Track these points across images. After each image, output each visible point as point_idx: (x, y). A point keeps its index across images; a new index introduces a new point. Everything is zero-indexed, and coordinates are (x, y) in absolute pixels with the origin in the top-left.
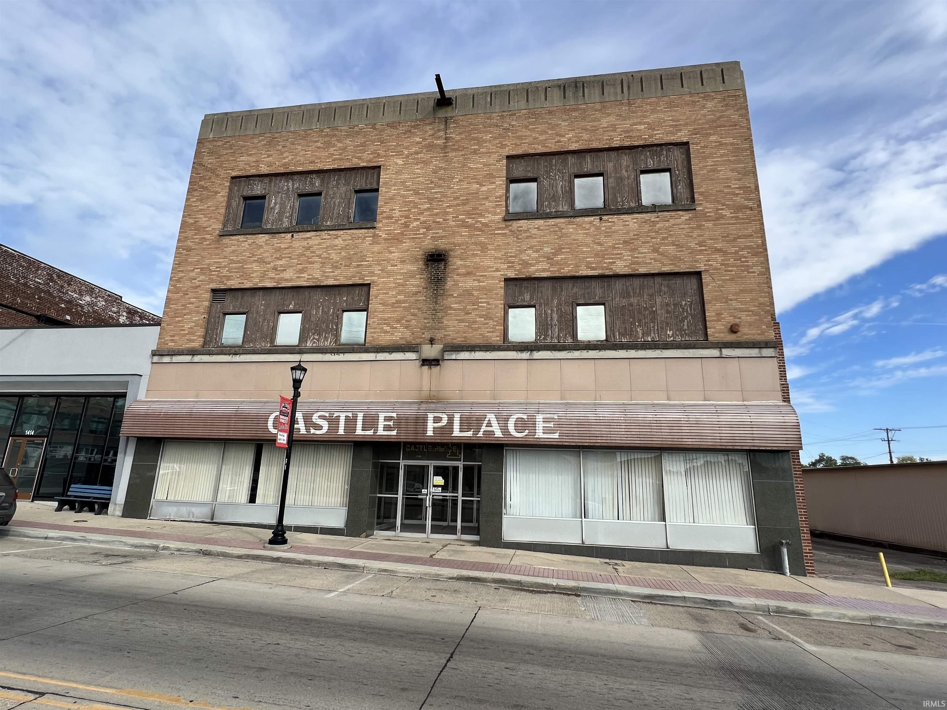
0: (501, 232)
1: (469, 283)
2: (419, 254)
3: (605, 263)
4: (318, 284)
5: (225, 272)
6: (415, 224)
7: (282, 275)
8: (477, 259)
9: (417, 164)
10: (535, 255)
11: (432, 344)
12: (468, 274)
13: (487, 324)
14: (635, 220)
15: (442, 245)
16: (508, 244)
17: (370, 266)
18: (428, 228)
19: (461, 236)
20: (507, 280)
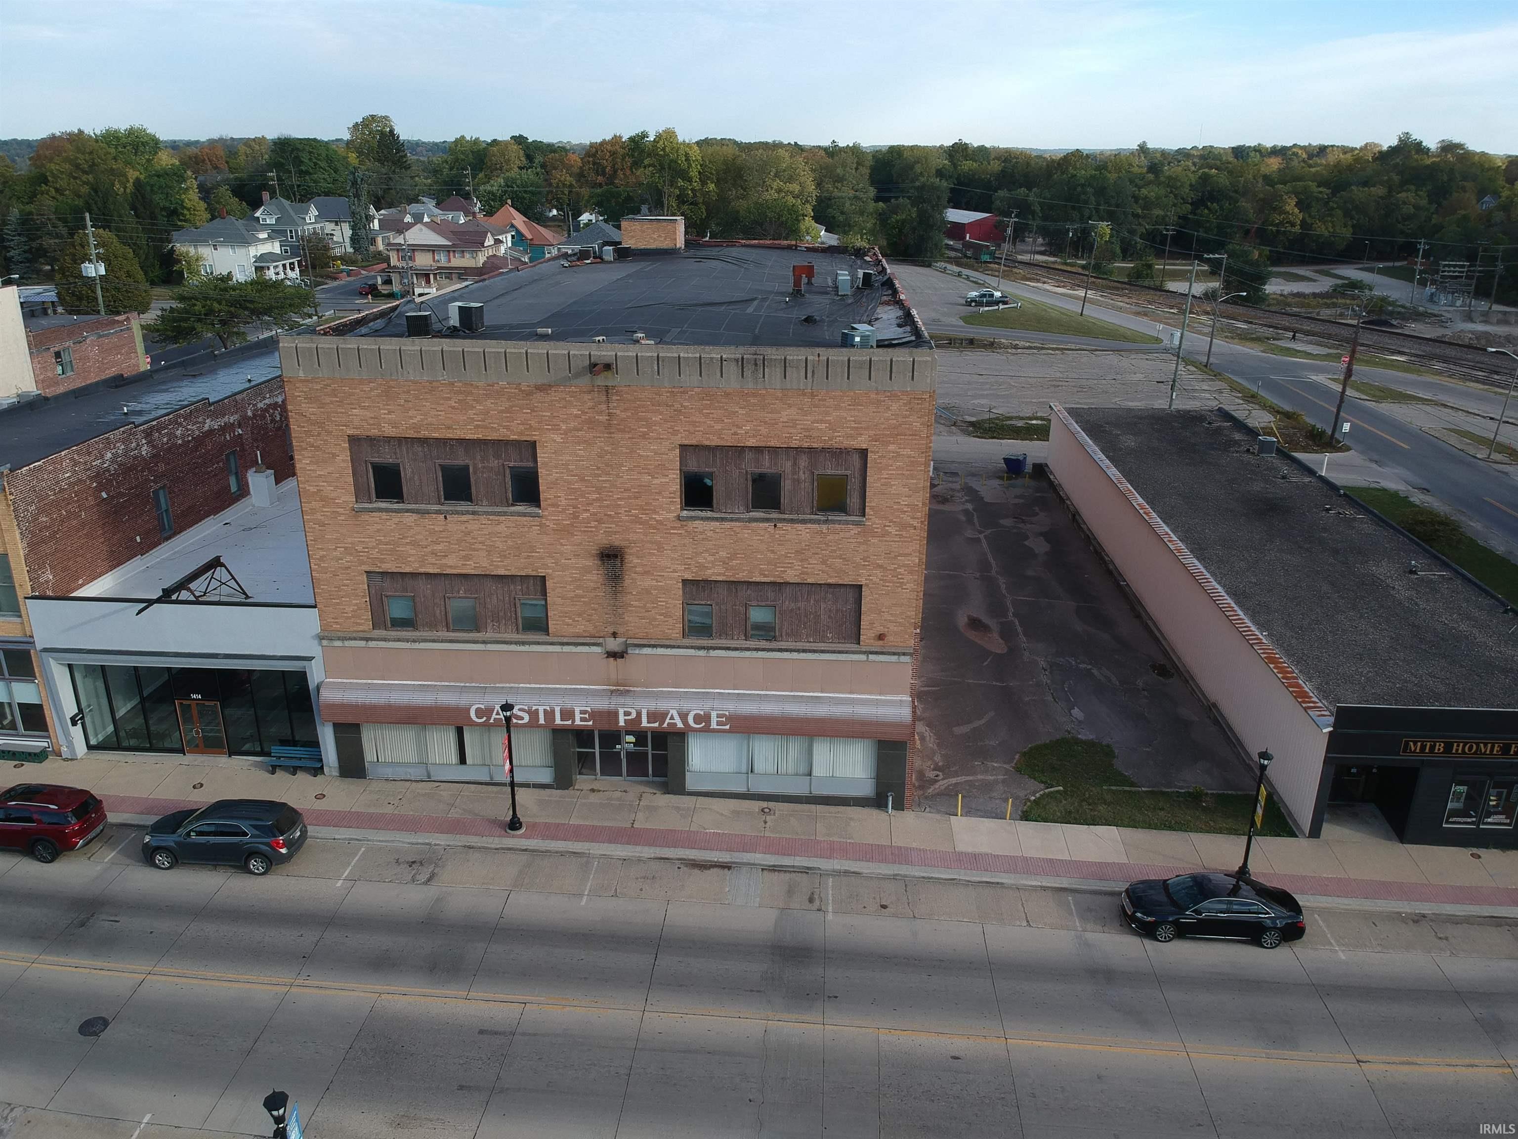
0: (676, 531)
1: (648, 582)
2: (594, 549)
3: (777, 571)
4: (488, 573)
5: (375, 553)
6: (585, 515)
7: (444, 561)
8: (654, 558)
9: (579, 443)
10: (711, 558)
11: (615, 637)
12: (646, 573)
13: (667, 621)
14: (808, 530)
15: (617, 540)
16: (684, 545)
17: (543, 558)
18: (600, 521)
19: (636, 532)
20: (685, 582)
